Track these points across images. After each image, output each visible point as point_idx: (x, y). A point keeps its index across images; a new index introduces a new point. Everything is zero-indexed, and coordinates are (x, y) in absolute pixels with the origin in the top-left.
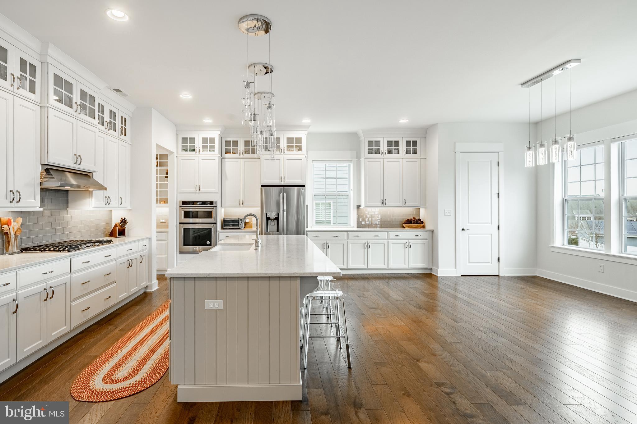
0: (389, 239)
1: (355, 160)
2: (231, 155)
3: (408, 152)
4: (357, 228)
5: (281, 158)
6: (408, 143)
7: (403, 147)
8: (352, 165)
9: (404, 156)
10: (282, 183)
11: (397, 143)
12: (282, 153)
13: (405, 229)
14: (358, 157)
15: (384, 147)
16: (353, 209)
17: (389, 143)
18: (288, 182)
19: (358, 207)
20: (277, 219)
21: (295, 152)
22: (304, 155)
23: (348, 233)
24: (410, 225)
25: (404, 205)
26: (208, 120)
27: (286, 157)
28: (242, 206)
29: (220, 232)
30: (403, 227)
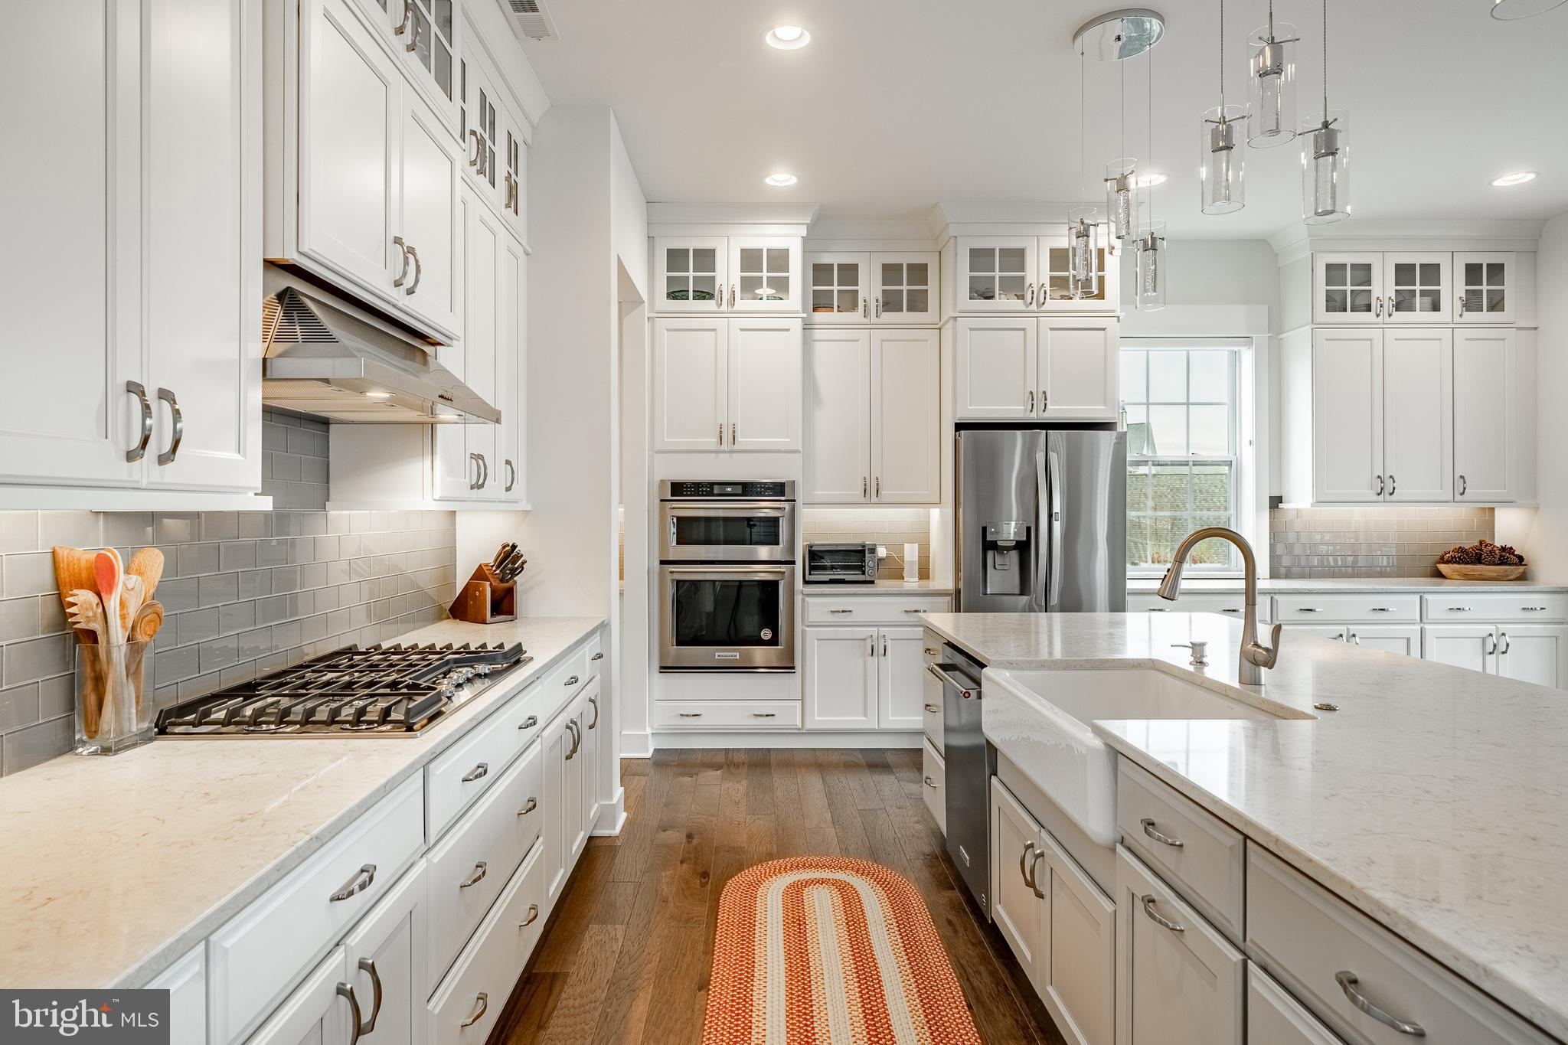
0: (1424, 620)
1: (1262, 337)
2: (833, 316)
3: (1472, 303)
4: (1271, 578)
5: (1029, 323)
6: (1473, 272)
7: (1452, 287)
8: (1247, 356)
9: (1457, 319)
10: (1033, 417)
11: (1431, 272)
12: (1034, 307)
13: (1446, 586)
14: (1276, 326)
15: (1383, 287)
16: (1258, 509)
17: (1404, 273)
18: (1056, 411)
19: (1276, 502)
20: (1023, 548)
21: (1078, 303)
22: (1113, 311)
23: (1276, 597)
24: (1474, 570)
25: (1458, 498)
26: (781, 179)
27: (1047, 322)
28: (874, 499)
29: (808, 595)
30: (1439, 575)
